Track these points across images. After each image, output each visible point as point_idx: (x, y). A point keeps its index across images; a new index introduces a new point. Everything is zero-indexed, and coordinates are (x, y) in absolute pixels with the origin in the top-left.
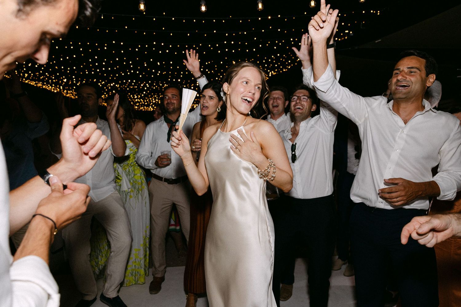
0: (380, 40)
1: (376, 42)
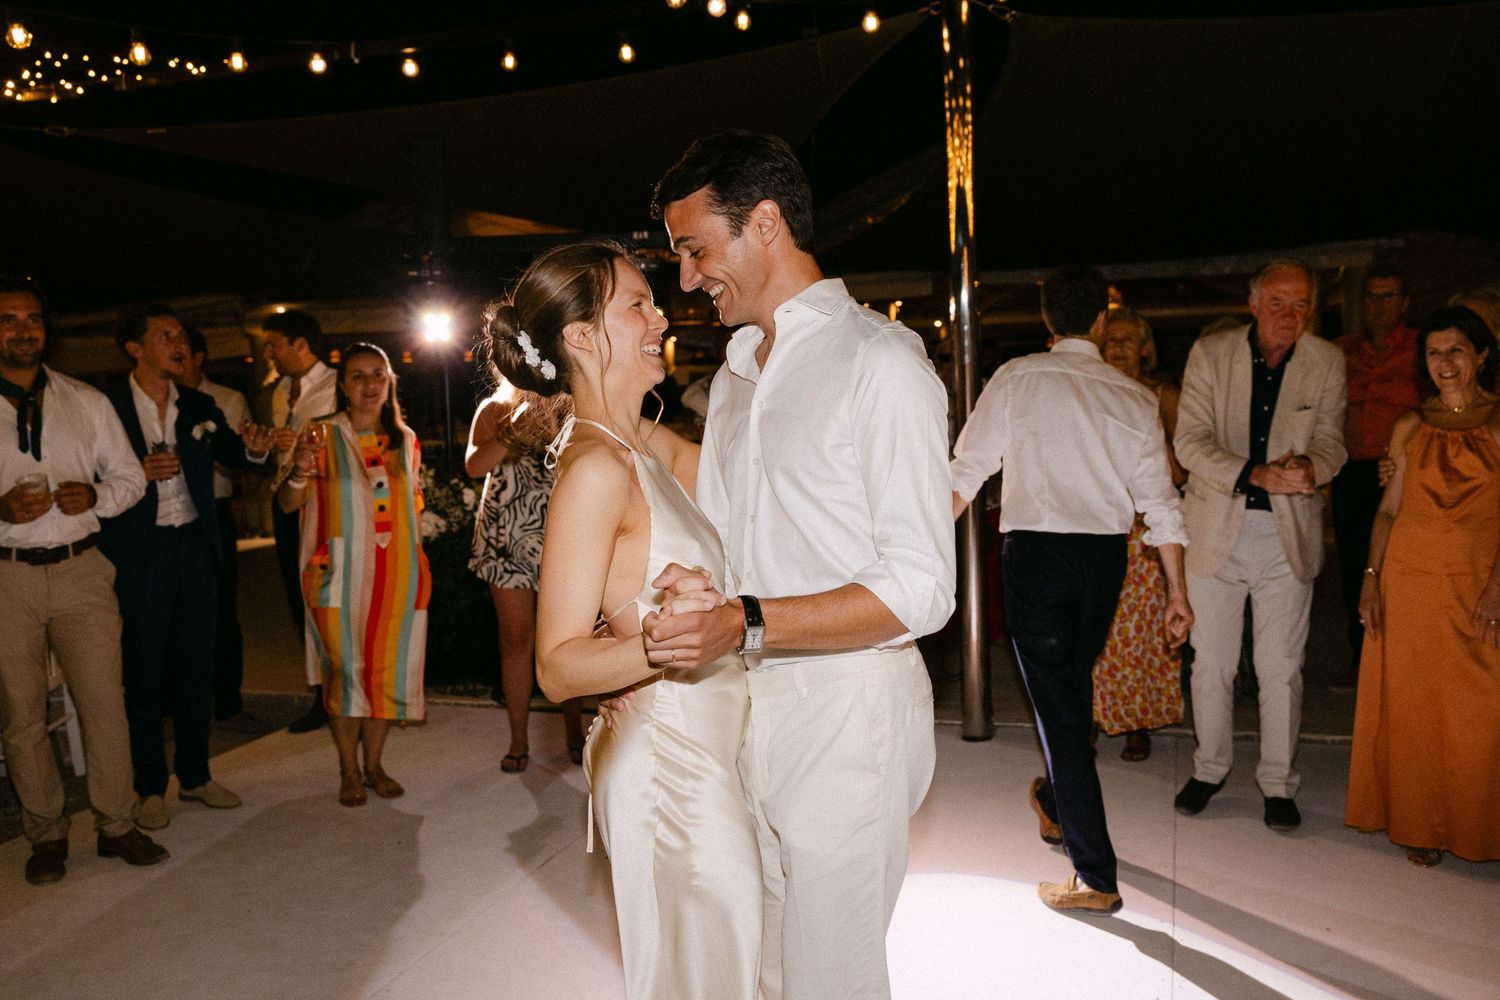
1: (149, 131)
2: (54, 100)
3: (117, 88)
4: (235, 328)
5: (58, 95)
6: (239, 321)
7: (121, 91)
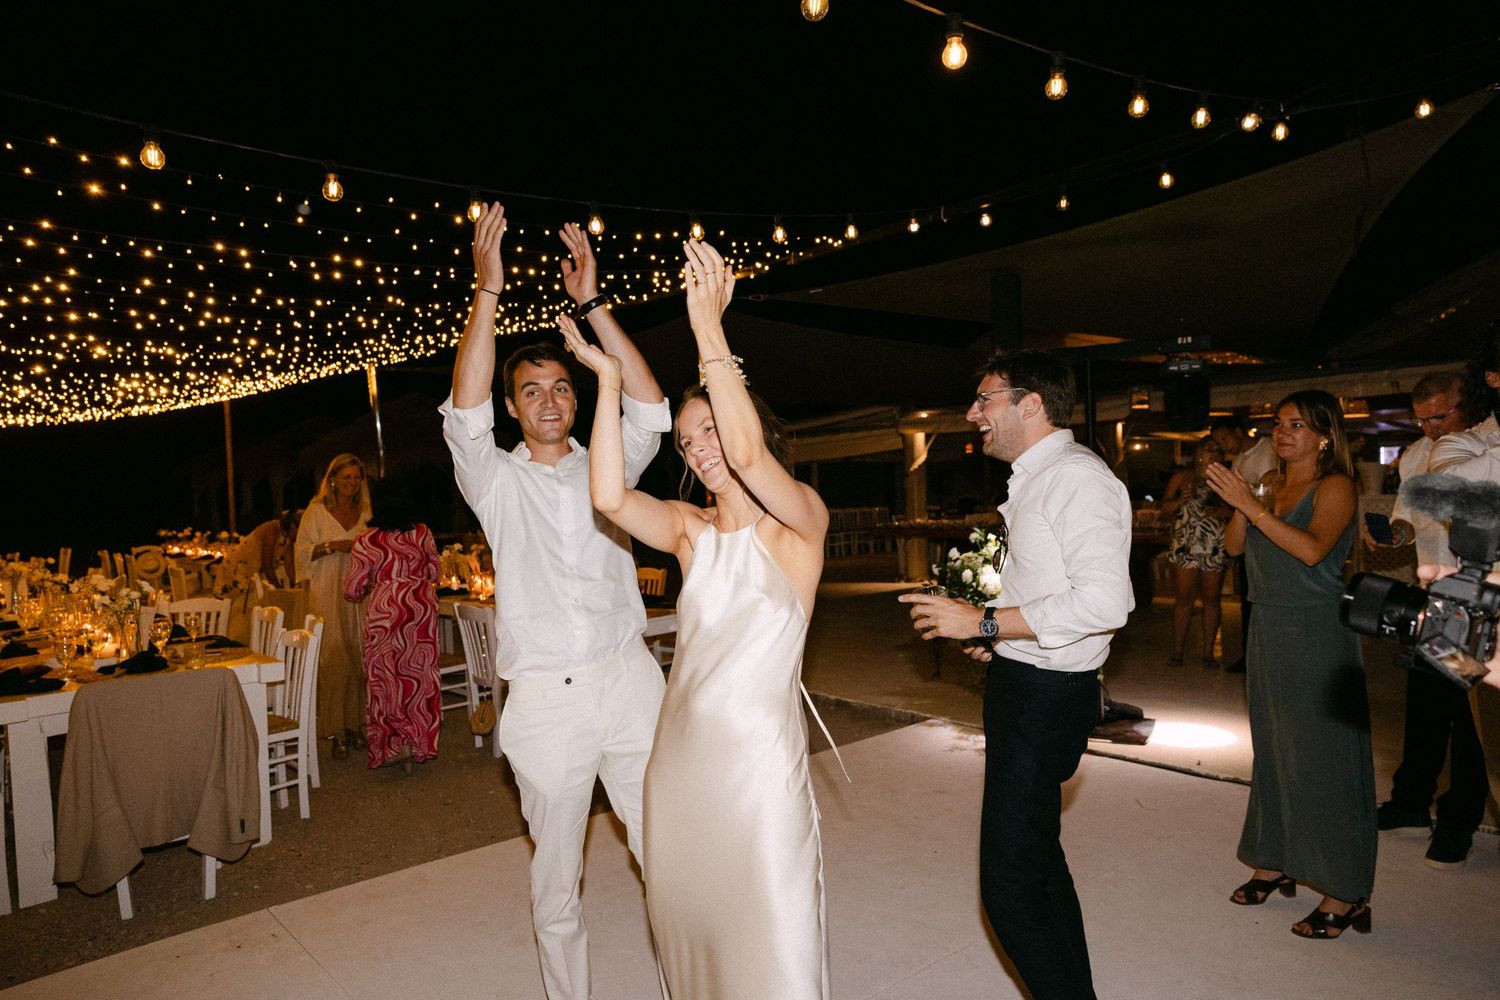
0: (820, 290)
1: (812, 292)
2: (752, 277)
3: (789, 263)
4: (892, 430)
5: (755, 272)
6: (895, 424)
7: (791, 265)
